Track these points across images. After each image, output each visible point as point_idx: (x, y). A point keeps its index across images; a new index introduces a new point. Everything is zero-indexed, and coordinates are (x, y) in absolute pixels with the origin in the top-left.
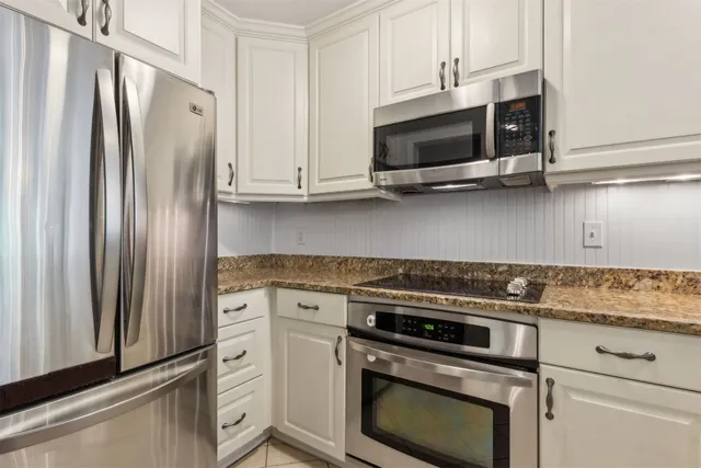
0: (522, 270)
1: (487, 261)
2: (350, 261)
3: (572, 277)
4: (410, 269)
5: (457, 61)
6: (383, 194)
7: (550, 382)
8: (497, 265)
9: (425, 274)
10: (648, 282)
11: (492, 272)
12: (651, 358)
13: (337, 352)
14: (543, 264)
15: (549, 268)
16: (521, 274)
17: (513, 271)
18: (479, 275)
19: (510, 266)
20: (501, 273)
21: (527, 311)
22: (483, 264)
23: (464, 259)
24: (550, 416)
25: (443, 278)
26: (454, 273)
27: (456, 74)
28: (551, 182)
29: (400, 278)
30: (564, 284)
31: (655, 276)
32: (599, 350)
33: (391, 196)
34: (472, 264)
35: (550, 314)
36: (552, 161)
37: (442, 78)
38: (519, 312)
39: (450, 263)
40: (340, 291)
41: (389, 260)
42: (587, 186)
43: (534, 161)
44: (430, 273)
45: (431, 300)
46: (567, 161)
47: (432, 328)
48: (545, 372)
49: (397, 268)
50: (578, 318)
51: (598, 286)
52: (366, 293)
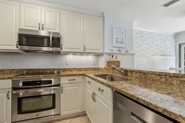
0: (56, 69)
1: (49, 68)
2: (5, 70)
3: (64, 70)
4: (28, 71)
5: (43, 24)
6: (20, 51)
7: (62, 87)
8: (51, 69)
9: (33, 72)
10: (74, 70)
11: (50, 70)
12: (75, 80)
13: (8, 96)
14: (60, 68)
15: (60, 69)
16: (56, 70)
17: (54, 69)
18: (47, 71)
19: (53, 69)
20: (52, 70)
21: (58, 76)
22: (48, 69)
23: (43, 68)
24: (62, 93)
25: (38, 73)
26: (41, 71)
27: (43, 27)
28: (61, 53)
29: (25, 74)
30: (63, 71)
31: (75, 69)
32: (69, 80)
33: (22, 52)
34: (45, 69)
35: (62, 76)
36: (62, 49)
37: (39, 27)
38: (57, 76)
39: (40, 69)
40: (9, 78)
41: (21, 69)
42: (66, 54)
43: (59, 49)
44: (34, 72)
45: (39, 77)
46: (64, 50)
47: (39, 83)
48: (61, 86)
49: (23, 71)
50: (66, 76)
51: (68, 71)
52: (19, 77)
